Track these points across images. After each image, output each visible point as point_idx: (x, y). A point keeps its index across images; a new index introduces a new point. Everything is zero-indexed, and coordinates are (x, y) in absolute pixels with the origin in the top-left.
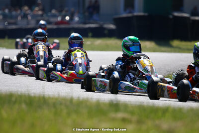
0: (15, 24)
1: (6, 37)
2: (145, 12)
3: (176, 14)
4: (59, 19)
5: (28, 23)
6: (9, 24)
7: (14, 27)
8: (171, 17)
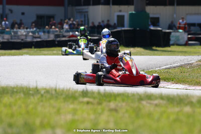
0: (39, 38)
1: (33, 47)
2: (130, 27)
3: (152, 28)
4: (71, 33)
5: (49, 37)
6: (36, 38)
7: (39, 40)
8: (149, 30)
